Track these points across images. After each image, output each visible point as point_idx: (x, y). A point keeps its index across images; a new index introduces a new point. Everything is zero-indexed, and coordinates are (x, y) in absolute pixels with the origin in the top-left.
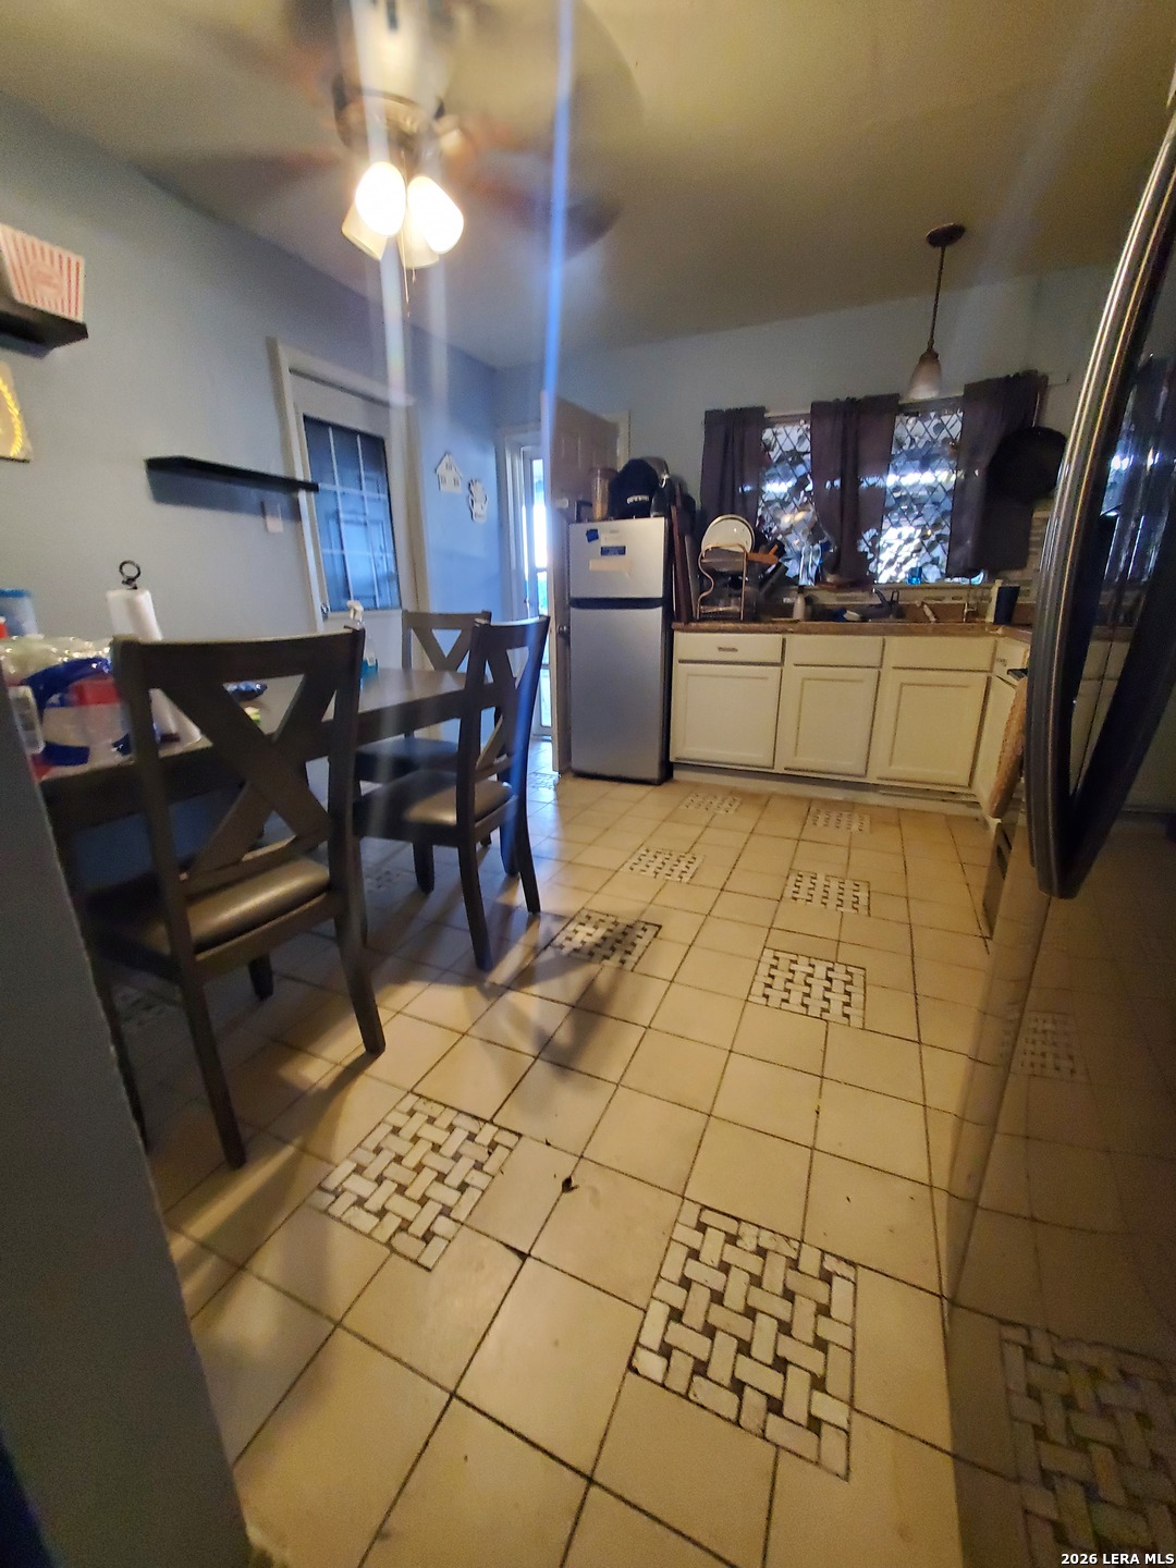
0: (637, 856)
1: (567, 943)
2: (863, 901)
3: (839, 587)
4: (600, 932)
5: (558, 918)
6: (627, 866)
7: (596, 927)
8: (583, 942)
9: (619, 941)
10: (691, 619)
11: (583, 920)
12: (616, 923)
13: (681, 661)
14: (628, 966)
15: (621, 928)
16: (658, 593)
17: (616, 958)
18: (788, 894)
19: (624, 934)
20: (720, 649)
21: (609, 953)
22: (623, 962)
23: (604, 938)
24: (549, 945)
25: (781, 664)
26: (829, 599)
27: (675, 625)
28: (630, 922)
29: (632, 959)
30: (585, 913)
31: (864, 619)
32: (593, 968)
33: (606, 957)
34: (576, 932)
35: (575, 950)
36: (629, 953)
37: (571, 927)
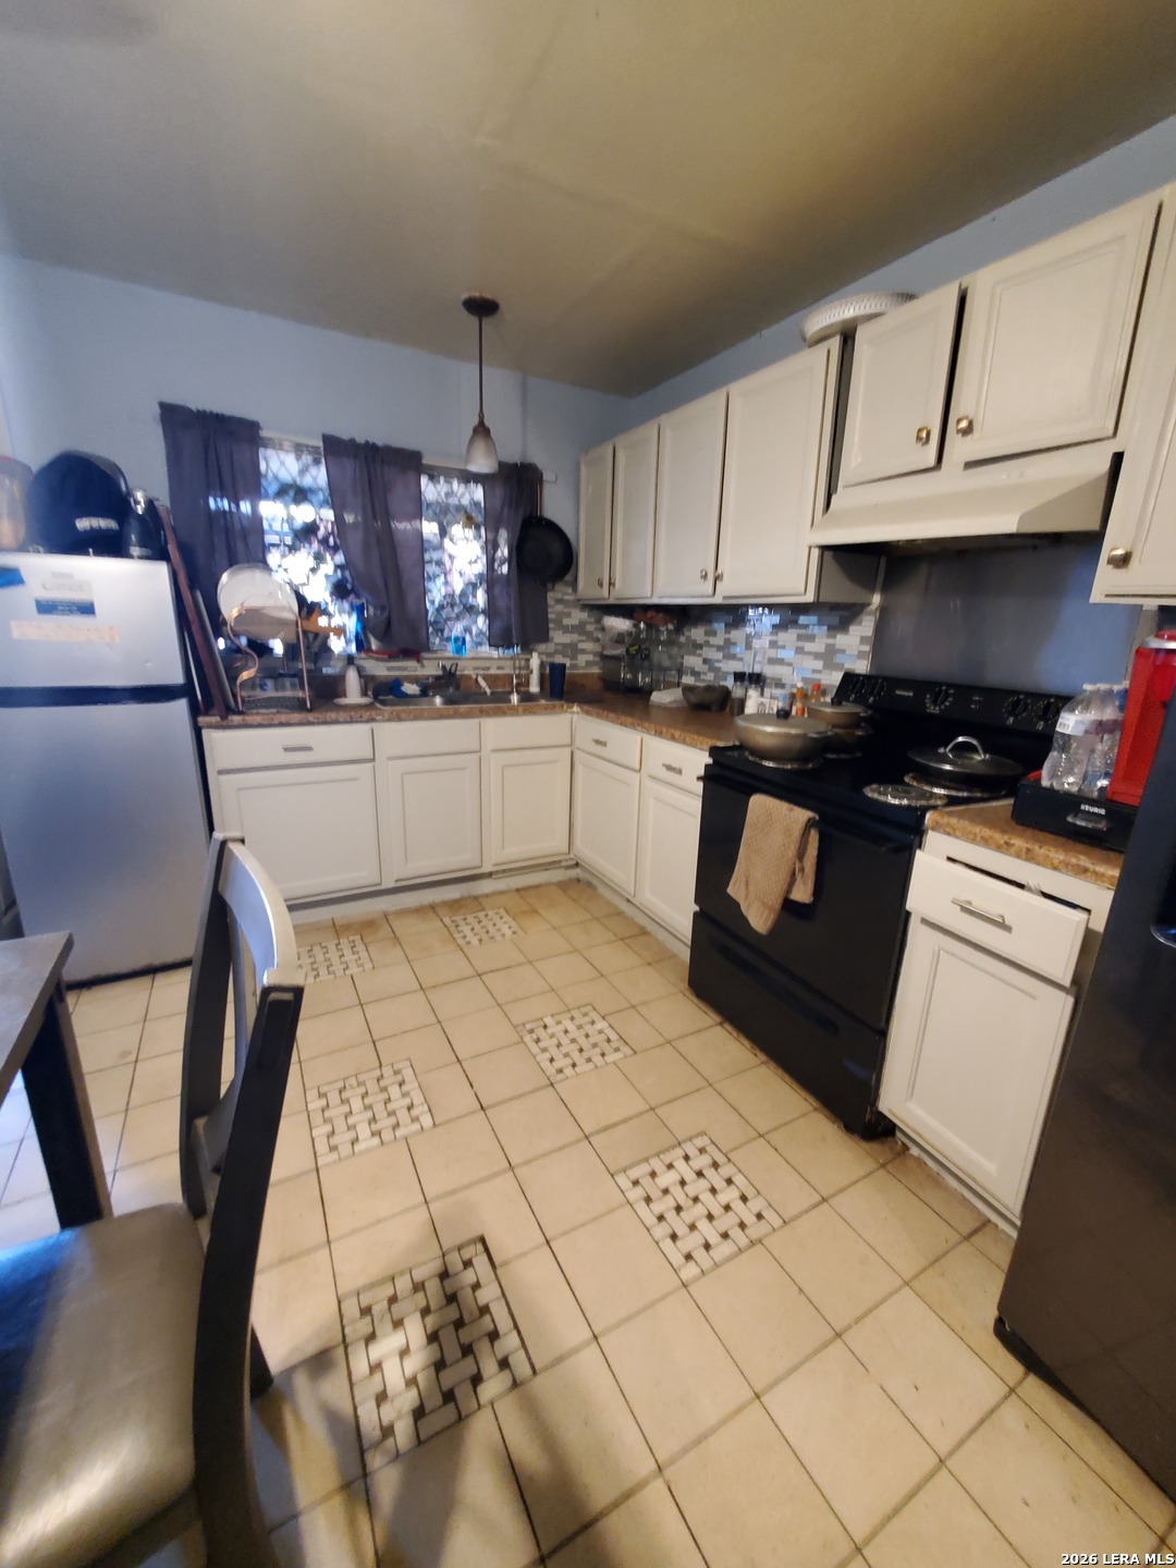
0: (317, 1119)
1: (388, 1413)
2: (614, 1037)
3: (392, 657)
4: (415, 1331)
5: (319, 1362)
6: (322, 1147)
7: (398, 1324)
8: (412, 1382)
9: (459, 1324)
10: (228, 710)
11: (364, 1326)
12: (418, 1287)
13: (220, 772)
14: (519, 1362)
15: (433, 1286)
16: (176, 677)
17: (489, 1367)
18: (550, 1070)
19: (452, 1298)
20: (287, 749)
21: (468, 1367)
22: (504, 1364)
23: (433, 1337)
24: (362, 1452)
25: (373, 760)
26: (380, 669)
27: (202, 720)
28: (434, 1266)
29: (509, 1342)
30: (351, 1309)
31: (424, 693)
32: (480, 1430)
33: (477, 1380)
34: (376, 1368)
35: (419, 1413)
36: (494, 1336)
37: (360, 1366)
